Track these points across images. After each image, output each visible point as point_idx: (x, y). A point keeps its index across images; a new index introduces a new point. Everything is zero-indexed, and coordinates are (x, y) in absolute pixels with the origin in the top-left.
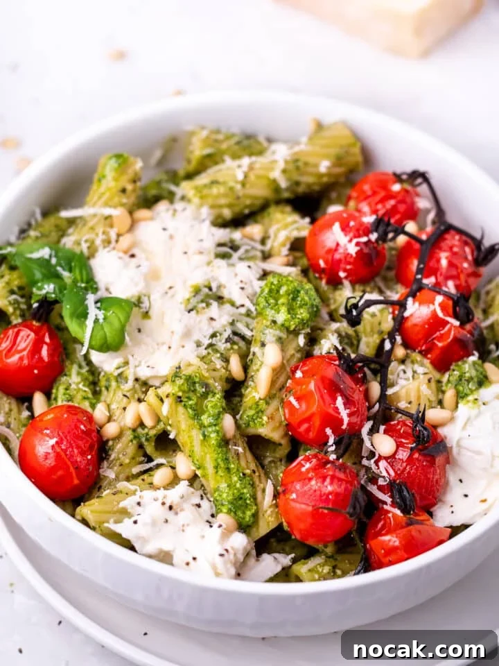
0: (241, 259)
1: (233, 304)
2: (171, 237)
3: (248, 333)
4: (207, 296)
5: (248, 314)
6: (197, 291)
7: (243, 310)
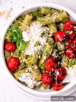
0: (44, 37)
1: (42, 45)
2: (35, 31)
3: (43, 51)
4: (38, 44)
5: (43, 47)
6: (37, 43)
7: (43, 46)
